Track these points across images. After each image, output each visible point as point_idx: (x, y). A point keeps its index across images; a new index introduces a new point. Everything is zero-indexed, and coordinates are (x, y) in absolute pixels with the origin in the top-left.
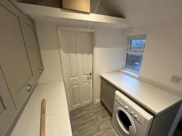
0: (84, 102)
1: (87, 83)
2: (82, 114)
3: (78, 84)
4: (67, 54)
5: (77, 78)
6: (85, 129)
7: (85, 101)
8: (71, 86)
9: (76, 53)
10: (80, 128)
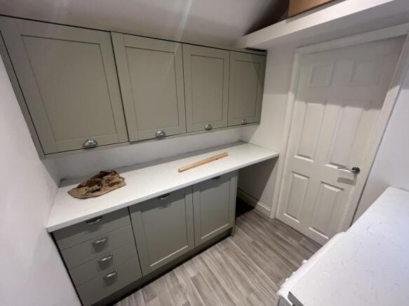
0: (310, 228)
1: (337, 190)
2: (286, 237)
3: (308, 178)
4: (303, 104)
5: (310, 162)
6: (263, 252)
7: (314, 228)
8: (293, 172)
9: (325, 102)
10: (259, 243)
